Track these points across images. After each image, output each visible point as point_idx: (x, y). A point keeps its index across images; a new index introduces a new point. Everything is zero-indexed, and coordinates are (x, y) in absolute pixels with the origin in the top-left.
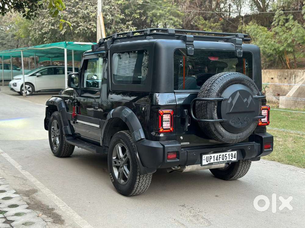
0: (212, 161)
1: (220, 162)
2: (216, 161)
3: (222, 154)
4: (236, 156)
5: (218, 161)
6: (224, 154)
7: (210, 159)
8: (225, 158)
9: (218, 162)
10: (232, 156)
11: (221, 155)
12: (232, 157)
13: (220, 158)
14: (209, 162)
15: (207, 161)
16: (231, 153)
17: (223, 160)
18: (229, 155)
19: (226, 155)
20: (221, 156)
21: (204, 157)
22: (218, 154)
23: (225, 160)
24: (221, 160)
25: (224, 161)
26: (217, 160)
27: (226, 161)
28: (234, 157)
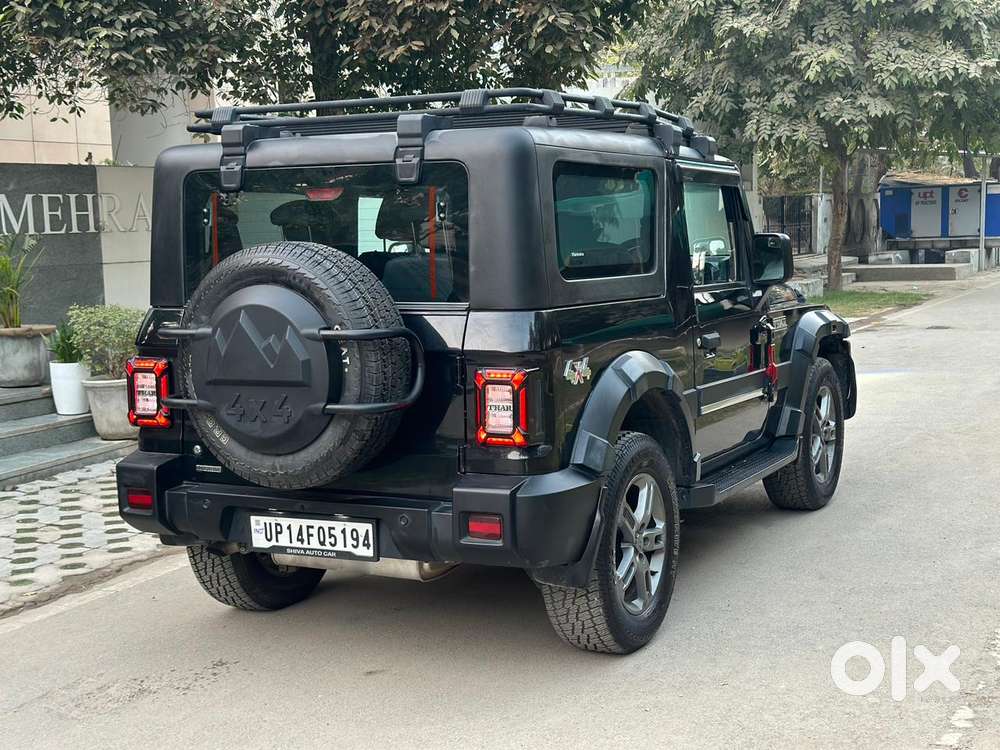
0: (284, 541)
1: (312, 549)
2: (299, 545)
3: (316, 523)
4: (371, 542)
5: (305, 545)
6: (326, 524)
7: (277, 533)
8: (328, 540)
9: (305, 550)
10: (357, 539)
11: (312, 527)
12: (355, 543)
13: (309, 535)
14: (273, 543)
15: (269, 537)
16: (350, 526)
17: (323, 548)
18: (343, 531)
19: (332, 532)
20: (314, 531)
21: (258, 523)
22: (305, 522)
23: (329, 547)
24: (315, 543)
25: (323, 551)
26: (302, 541)
27: (331, 551)
28: (364, 545)
